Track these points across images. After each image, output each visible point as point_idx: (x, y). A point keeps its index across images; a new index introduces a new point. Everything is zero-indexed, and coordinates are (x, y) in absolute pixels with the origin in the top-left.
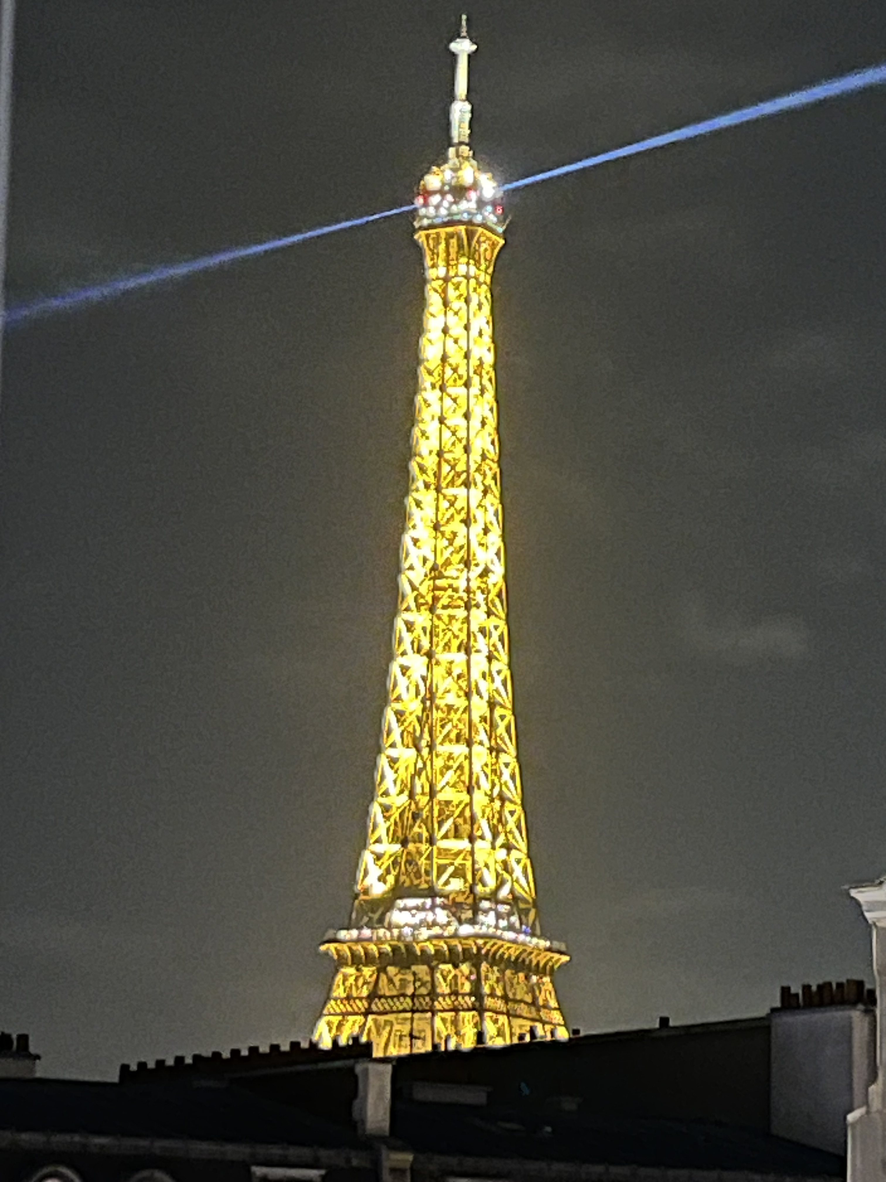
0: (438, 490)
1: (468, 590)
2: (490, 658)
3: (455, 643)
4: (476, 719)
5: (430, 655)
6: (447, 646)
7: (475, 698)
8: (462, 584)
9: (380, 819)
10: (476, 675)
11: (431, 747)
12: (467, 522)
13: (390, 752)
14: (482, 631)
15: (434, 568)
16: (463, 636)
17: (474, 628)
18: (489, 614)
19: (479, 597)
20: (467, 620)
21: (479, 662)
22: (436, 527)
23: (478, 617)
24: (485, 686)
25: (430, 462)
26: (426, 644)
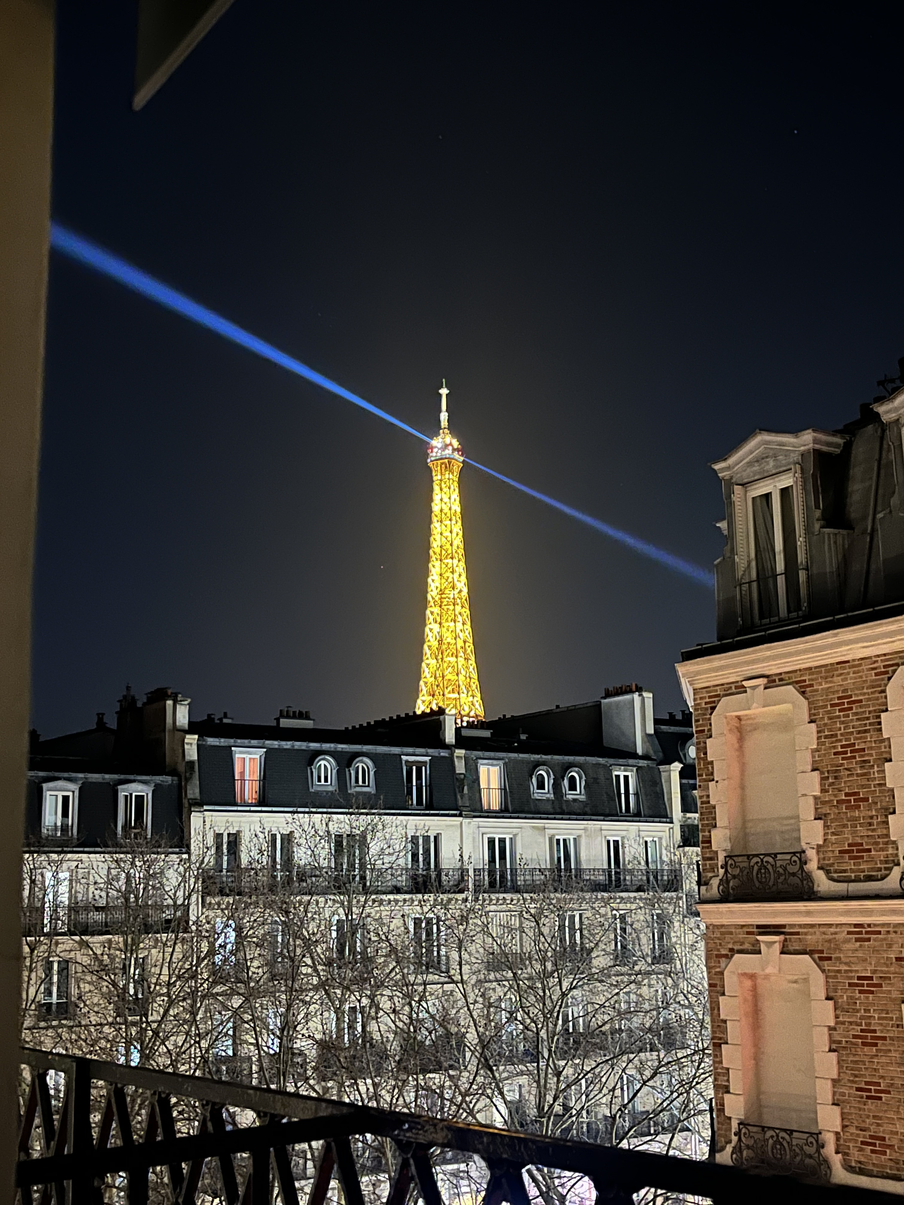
0: (441, 560)
1: (454, 598)
2: (464, 624)
3: (450, 619)
4: (459, 648)
5: (440, 624)
6: (447, 620)
7: (458, 639)
8: (452, 596)
9: (423, 687)
10: (458, 631)
11: (442, 659)
12: (453, 572)
13: (427, 661)
14: (460, 614)
15: (441, 590)
16: (453, 616)
17: (457, 613)
18: (462, 607)
19: (459, 601)
20: (454, 610)
21: (459, 626)
22: (441, 575)
23: (458, 608)
24: (461, 635)
25: (438, 550)
26: (438, 619)
